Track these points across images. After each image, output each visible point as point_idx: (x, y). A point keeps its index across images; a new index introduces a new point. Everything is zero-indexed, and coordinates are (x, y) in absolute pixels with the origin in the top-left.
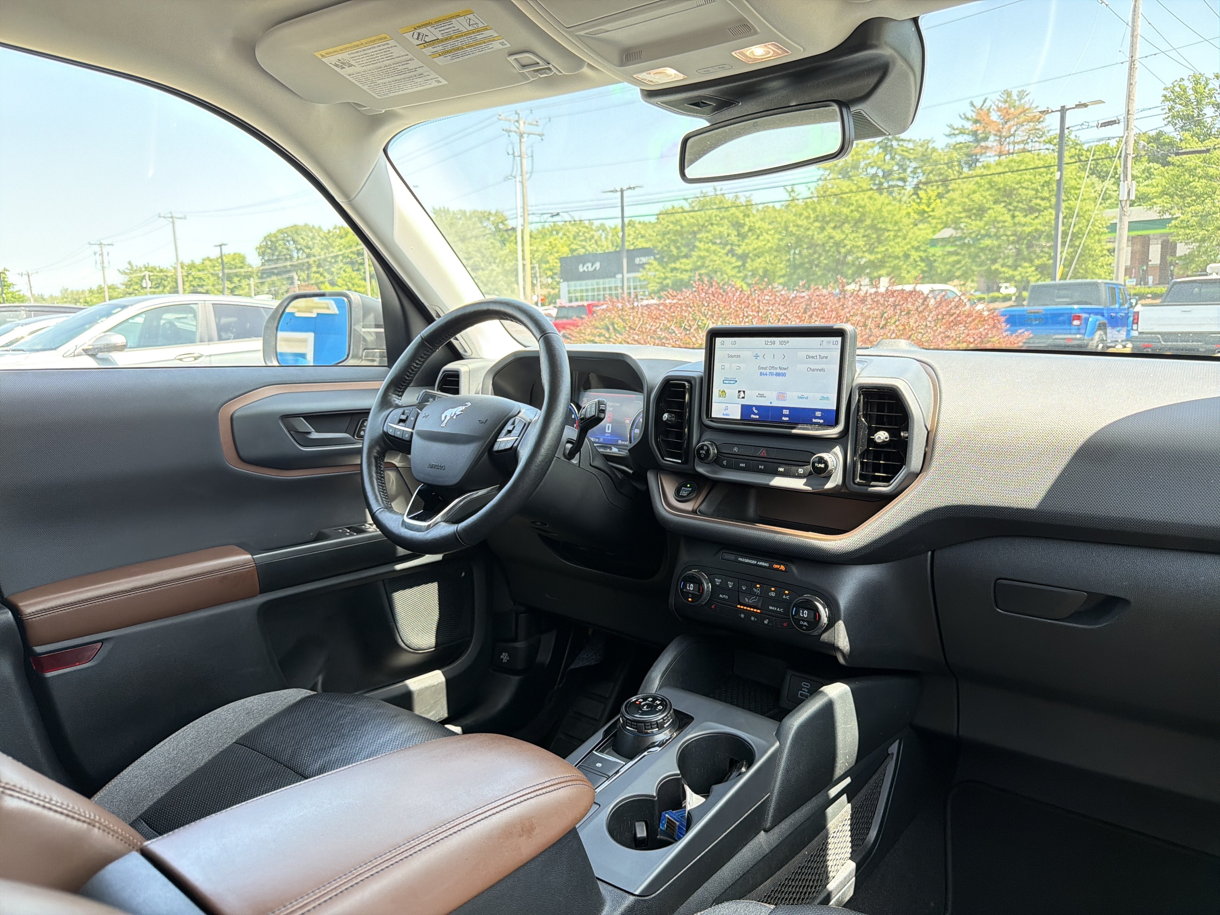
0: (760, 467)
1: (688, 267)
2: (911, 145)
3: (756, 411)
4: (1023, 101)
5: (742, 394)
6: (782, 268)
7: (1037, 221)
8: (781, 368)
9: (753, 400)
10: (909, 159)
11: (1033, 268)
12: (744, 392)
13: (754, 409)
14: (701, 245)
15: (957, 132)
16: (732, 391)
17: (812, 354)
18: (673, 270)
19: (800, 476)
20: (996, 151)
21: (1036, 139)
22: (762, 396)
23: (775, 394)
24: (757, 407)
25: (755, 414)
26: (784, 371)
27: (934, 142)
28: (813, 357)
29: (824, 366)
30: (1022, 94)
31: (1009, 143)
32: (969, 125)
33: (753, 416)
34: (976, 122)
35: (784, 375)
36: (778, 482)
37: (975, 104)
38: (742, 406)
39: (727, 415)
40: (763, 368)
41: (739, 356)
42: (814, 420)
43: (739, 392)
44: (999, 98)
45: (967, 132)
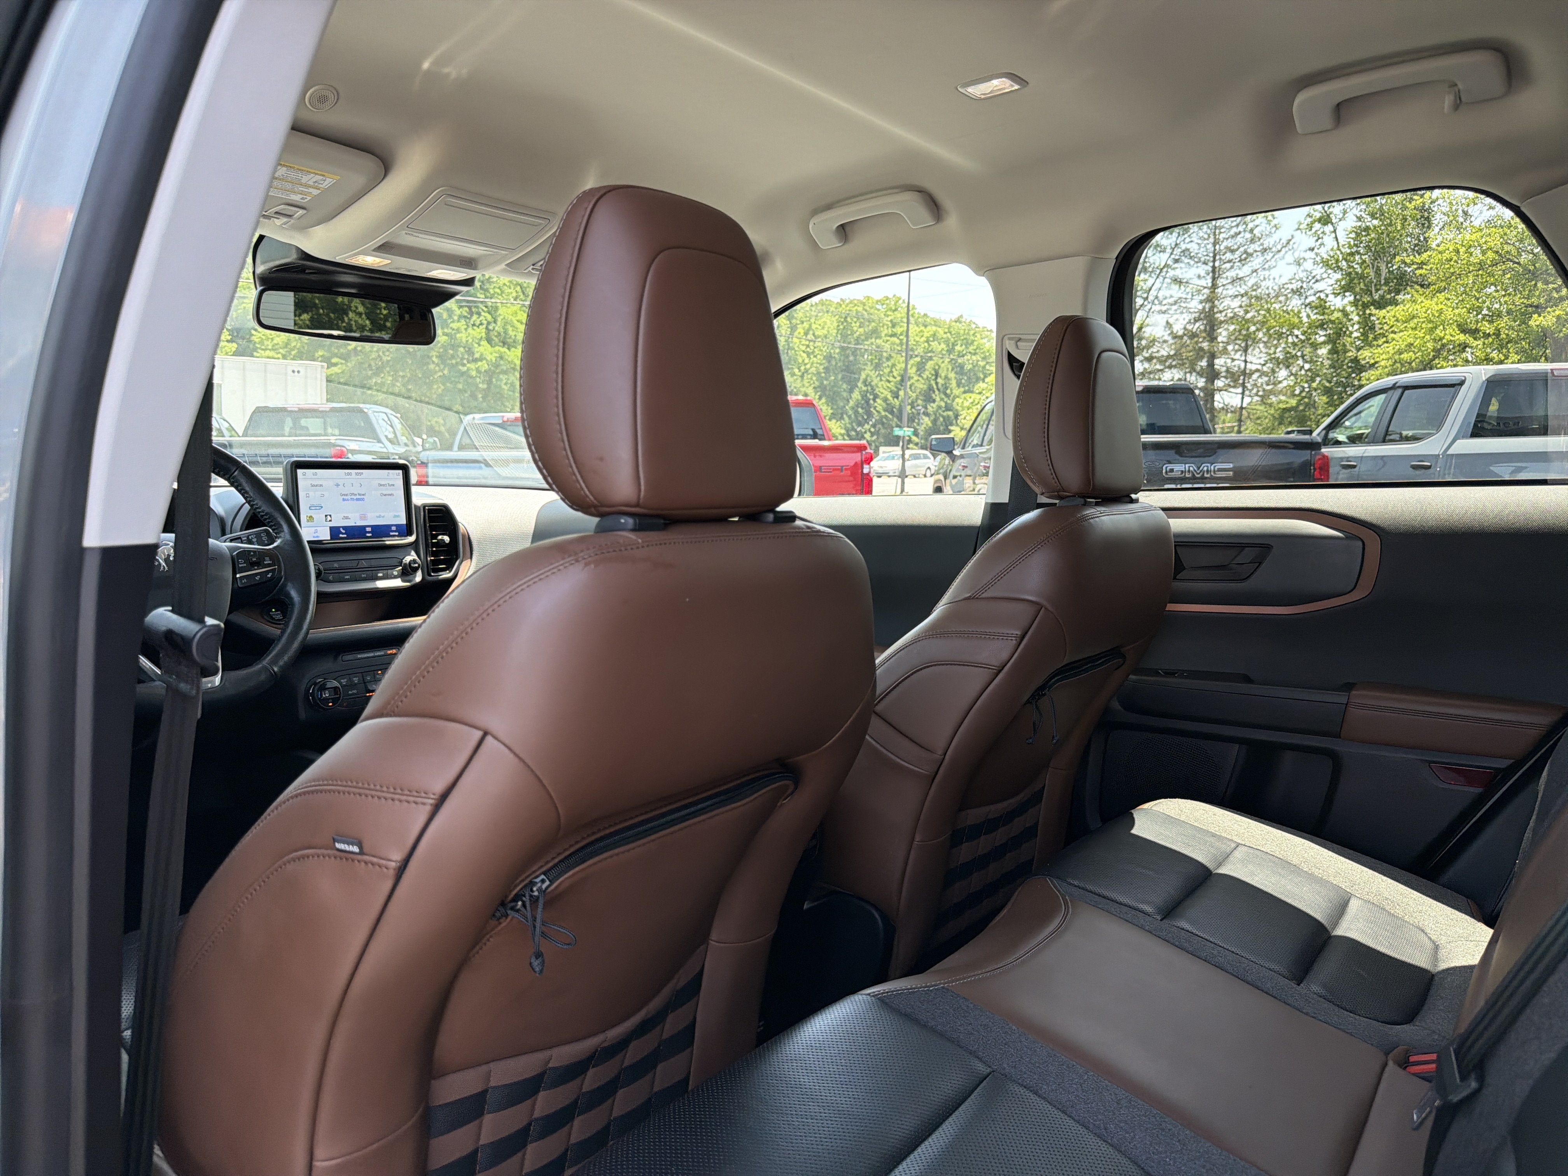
0: (363, 576)
3: (344, 531)
5: (329, 518)
8: (360, 495)
9: (339, 522)
12: (330, 516)
13: (341, 530)
16: (319, 516)
17: (383, 483)
19: (395, 577)
22: (347, 518)
23: (358, 515)
24: (344, 528)
25: (343, 534)
26: (362, 497)
28: (384, 485)
29: (393, 492)
33: (341, 536)
35: (363, 500)
36: (382, 584)
38: (330, 527)
39: (317, 537)
40: (344, 495)
41: (321, 485)
42: (391, 534)
43: (326, 516)
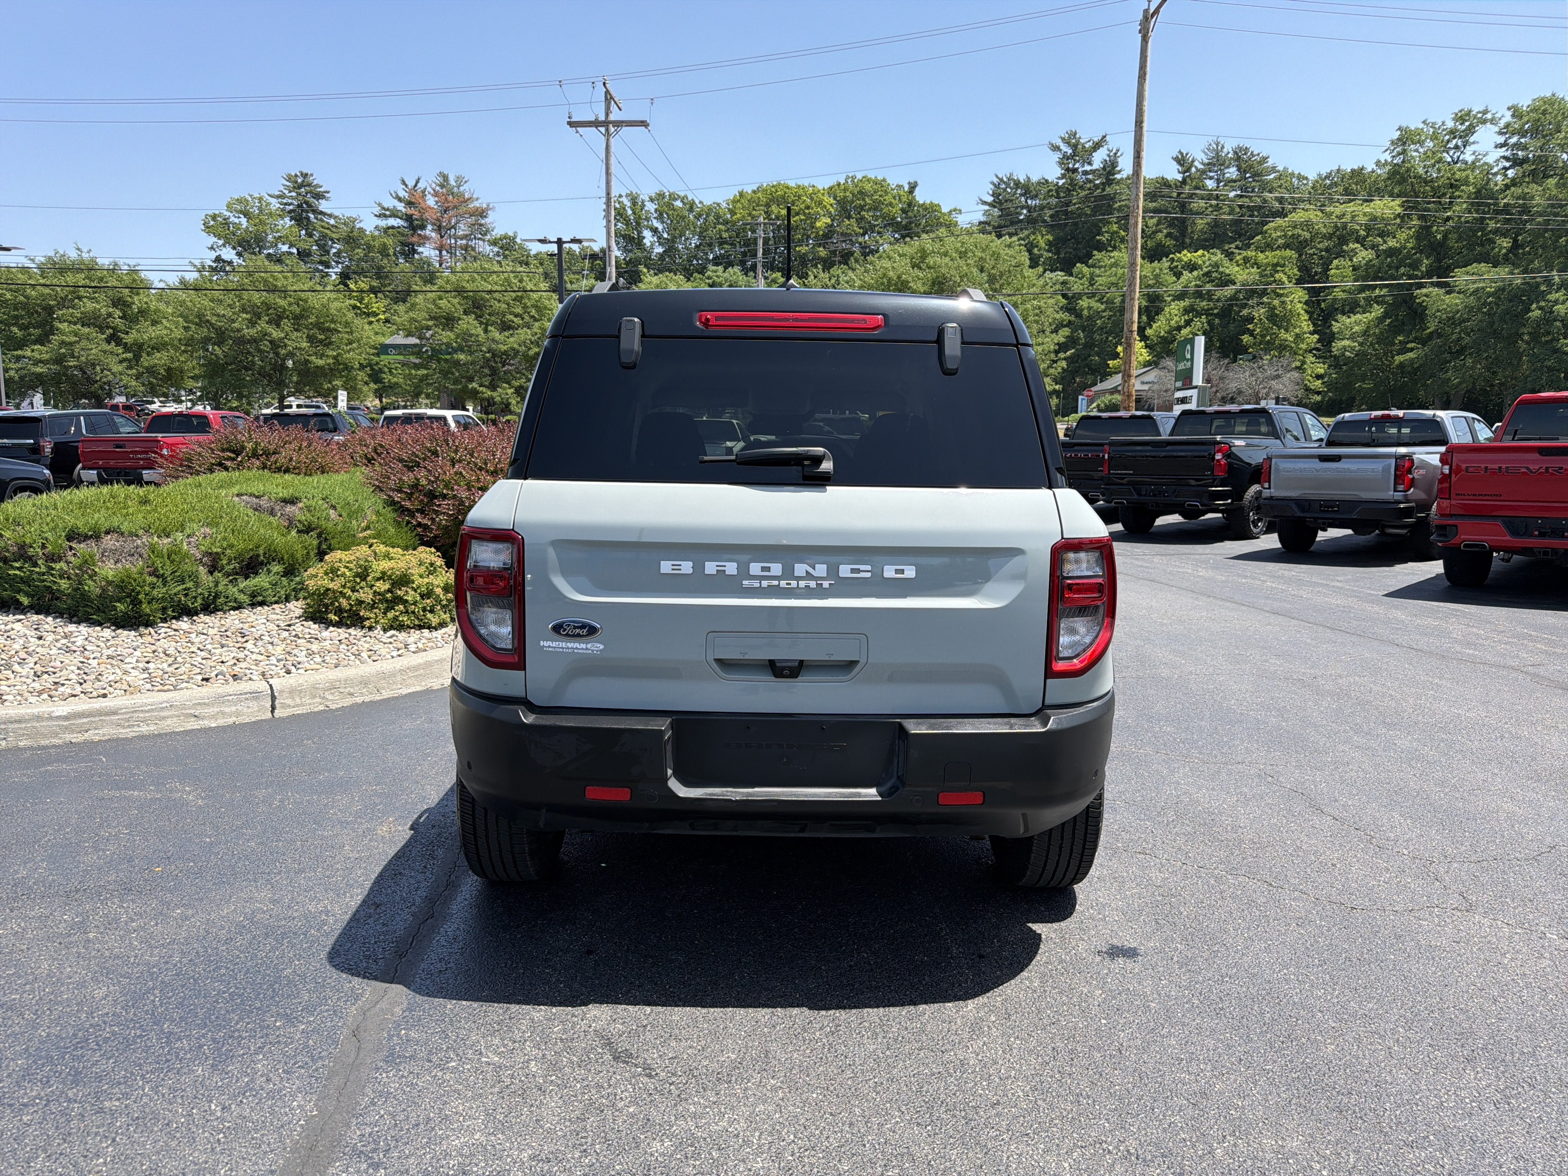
1: (46, 357)
2: (332, 222)
4: (462, 189)
6: (192, 365)
7: (512, 339)
10: (332, 240)
11: (512, 390)
14: (64, 326)
15: (388, 213)
18: (18, 359)
20: (436, 243)
21: (480, 236)
27: (361, 221)
30: (460, 181)
31: (450, 237)
32: (401, 206)
34: (410, 204)
37: (407, 183)
44: (435, 180)
45: (400, 214)
